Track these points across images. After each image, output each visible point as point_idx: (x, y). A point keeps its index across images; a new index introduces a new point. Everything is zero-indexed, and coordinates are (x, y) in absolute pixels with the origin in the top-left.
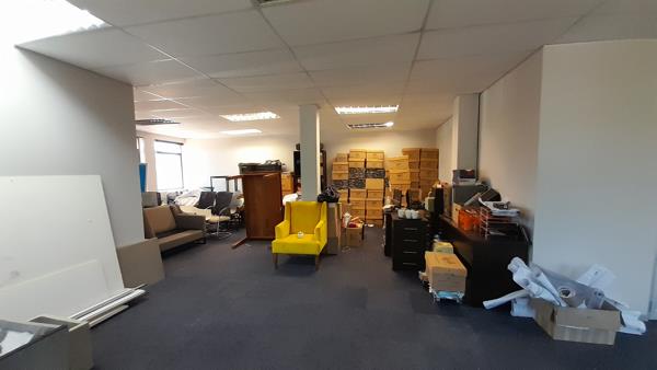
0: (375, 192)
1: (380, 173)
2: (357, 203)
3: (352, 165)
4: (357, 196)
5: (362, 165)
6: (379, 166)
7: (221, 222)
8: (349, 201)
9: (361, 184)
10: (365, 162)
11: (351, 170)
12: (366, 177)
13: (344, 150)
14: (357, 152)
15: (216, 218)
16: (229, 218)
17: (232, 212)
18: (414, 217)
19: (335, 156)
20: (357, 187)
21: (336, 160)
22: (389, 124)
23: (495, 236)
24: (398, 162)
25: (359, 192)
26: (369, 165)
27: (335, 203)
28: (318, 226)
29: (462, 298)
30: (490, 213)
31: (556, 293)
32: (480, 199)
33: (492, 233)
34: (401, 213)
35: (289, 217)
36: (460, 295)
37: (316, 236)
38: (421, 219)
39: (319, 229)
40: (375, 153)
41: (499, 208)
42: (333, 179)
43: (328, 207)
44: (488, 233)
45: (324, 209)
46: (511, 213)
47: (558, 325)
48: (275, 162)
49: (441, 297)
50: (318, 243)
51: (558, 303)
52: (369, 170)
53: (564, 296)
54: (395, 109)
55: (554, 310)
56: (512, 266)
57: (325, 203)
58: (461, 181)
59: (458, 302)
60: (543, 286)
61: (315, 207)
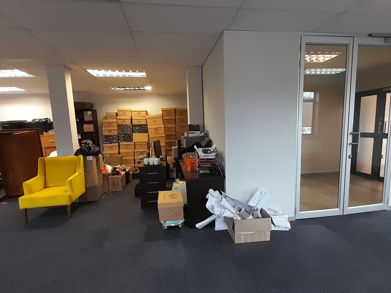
0: (141, 144)
1: (143, 129)
2: (127, 154)
3: (120, 122)
4: (126, 148)
5: (128, 123)
6: (143, 123)
8: (119, 153)
9: (130, 139)
10: (132, 120)
11: (120, 126)
12: (133, 132)
13: (113, 109)
14: (124, 112)
18: (156, 163)
20: (126, 141)
21: (106, 118)
22: (148, 88)
23: (202, 174)
24: (154, 118)
25: (127, 146)
26: (134, 122)
27: (94, 156)
28: (70, 179)
29: (182, 224)
30: (199, 157)
31: (234, 211)
32: (195, 147)
33: (201, 172)
34: (146, 161)
35: (43, 173)
36: (180, 222)
37: (67, 187)
38: (162, 164)
39: (71, 181)
40: (139, 112)
41: (205, 153)
42: (104, 134)
43: (85, 159)
44: (199, 172)
45: (80, 163)
46: (212, 156)
47: (236, 233)
48: (44, 120)
49: (168, 225)
50: (69, 193)
51: (235, 218)
52: (135, 126)
53: (238, 213)
54: (143, 74)
55: (234, 223)
56: (208, 196)
57: (81, 157)
58: (190, 133)
59: (180, 226)
60: (225, 208)
61: (71, 161)
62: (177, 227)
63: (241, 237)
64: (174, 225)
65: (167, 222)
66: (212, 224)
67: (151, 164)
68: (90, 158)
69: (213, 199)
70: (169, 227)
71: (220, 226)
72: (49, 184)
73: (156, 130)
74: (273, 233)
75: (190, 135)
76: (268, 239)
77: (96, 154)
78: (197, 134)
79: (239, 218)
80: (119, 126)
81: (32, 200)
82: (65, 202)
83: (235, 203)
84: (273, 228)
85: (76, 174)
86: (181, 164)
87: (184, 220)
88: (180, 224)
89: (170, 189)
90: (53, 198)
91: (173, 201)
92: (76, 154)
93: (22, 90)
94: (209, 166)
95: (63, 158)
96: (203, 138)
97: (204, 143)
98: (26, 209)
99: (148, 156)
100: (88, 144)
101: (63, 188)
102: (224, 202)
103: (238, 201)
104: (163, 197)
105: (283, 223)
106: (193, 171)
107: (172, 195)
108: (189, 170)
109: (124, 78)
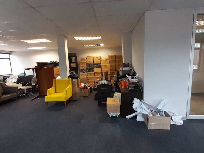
0: (97, 73)
1: (99, 66)
2: (91, 78)
3: (88, 62)
5: (92, 62)
6: (99, 63)
7: (27, 89)
8: (87, 78)
9: (93, 71)
10: (93, 61)
12: (94, 67)
13: (85, 56)
14: (90, 57)
15: (24, 87)
16: (31, 87)
17: (33, 84)
18: (106, 83)
19: (81, 59)
20: (90, 72)
22: (102, 45)
24: (105, 60)
25: (91, 74)
26: (95, 62)
27: (76, 79)
28: (66, 89)
29: (119, 115)
30: (129, 80)
31: (148, 111)
32: (127, 75)
33: (130, 89)
34: (101, 82)
35: (55, 86)
36: (118, 114)
37: (65, 93)
38: (109, 84)
39: (66, 90)
40: (97, 57)
41: (132, 79)
42: (80, 68)
43: (72, 80)
44: (128, 89)
45: (70, 82)
46: (136, 80)
47: (150, 123)
48: (55, 62)
49: (111, 115)
50: (65, 96)
51: (149, 115)
52: (95, 64)
53: (151, 112)
54: (100, 38)
55: (148, 118)
56: (134, 102)
57: (71, 79)
58: (124, 68)
59: (118, 116)
60: (143, 109)
61: (66, 81)
62: (116, 117)
63: (152, 125)
64: (114, 115)
65: (111, 114)
66: (135, 117)
67: (103, 83)
68: (74, 80)
69: (136, 103)
70: (112, 116)
71: (139, 118)
72: (57, 91)
73: (106, 66)
74: (172, 126)
75: (124, 69)
76: (169, 129)
77: (77, 78)
78: (128, 68)
79: (151, 115)
80: (87, 64)
81: (51, 98)
82: (64, 100)
83: (149, 106)
84: (172, 123)
85: (68, 87)
86: (119, 84)
87: (120, 113)
88: (118, 115)
89: (113, 97)
90: (59, 97)
91: (114, 103)
92: (68, 78)
93: (46, 48)
94: (134, 85)
95: (63, 79)
96: (131, 71)
97: (131, 73)
98: (48, 102)
99: (102, 79)
100: (73, 73)
101: (63, 93)
102: (143, 105)
103: (151, 106)
104: (109, 101)
105: (178, 121)
106: (125, 88)
107: (114, 100)
108: (123, 87)
109: (91, 40)
